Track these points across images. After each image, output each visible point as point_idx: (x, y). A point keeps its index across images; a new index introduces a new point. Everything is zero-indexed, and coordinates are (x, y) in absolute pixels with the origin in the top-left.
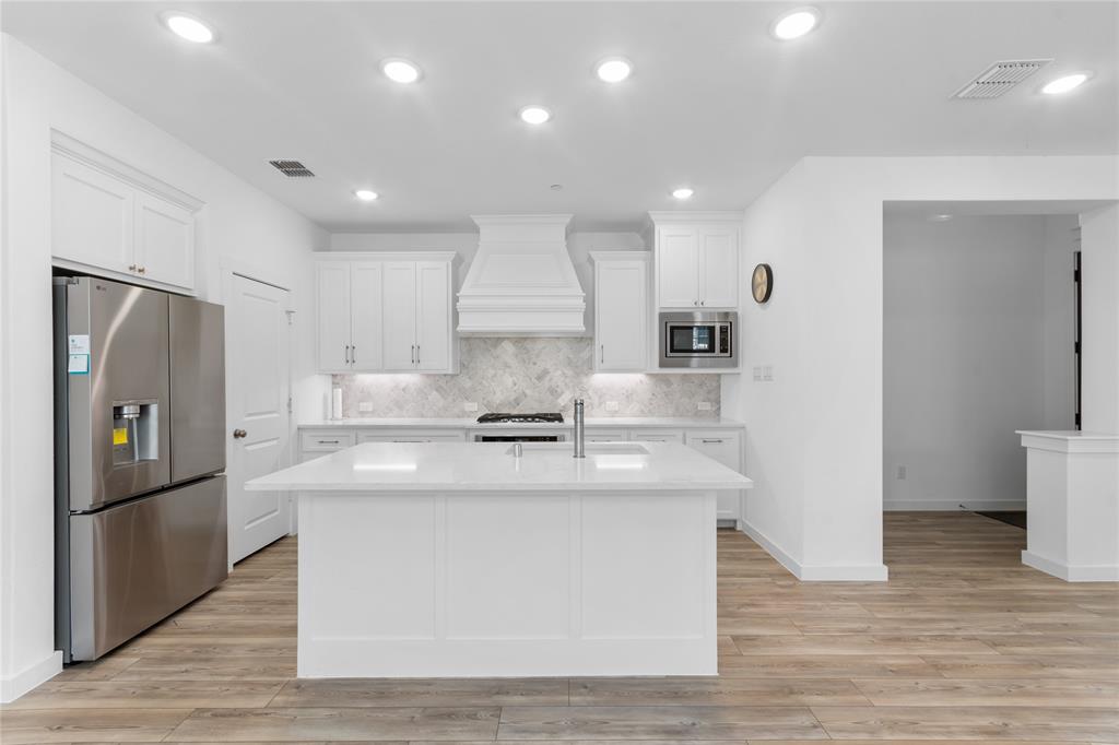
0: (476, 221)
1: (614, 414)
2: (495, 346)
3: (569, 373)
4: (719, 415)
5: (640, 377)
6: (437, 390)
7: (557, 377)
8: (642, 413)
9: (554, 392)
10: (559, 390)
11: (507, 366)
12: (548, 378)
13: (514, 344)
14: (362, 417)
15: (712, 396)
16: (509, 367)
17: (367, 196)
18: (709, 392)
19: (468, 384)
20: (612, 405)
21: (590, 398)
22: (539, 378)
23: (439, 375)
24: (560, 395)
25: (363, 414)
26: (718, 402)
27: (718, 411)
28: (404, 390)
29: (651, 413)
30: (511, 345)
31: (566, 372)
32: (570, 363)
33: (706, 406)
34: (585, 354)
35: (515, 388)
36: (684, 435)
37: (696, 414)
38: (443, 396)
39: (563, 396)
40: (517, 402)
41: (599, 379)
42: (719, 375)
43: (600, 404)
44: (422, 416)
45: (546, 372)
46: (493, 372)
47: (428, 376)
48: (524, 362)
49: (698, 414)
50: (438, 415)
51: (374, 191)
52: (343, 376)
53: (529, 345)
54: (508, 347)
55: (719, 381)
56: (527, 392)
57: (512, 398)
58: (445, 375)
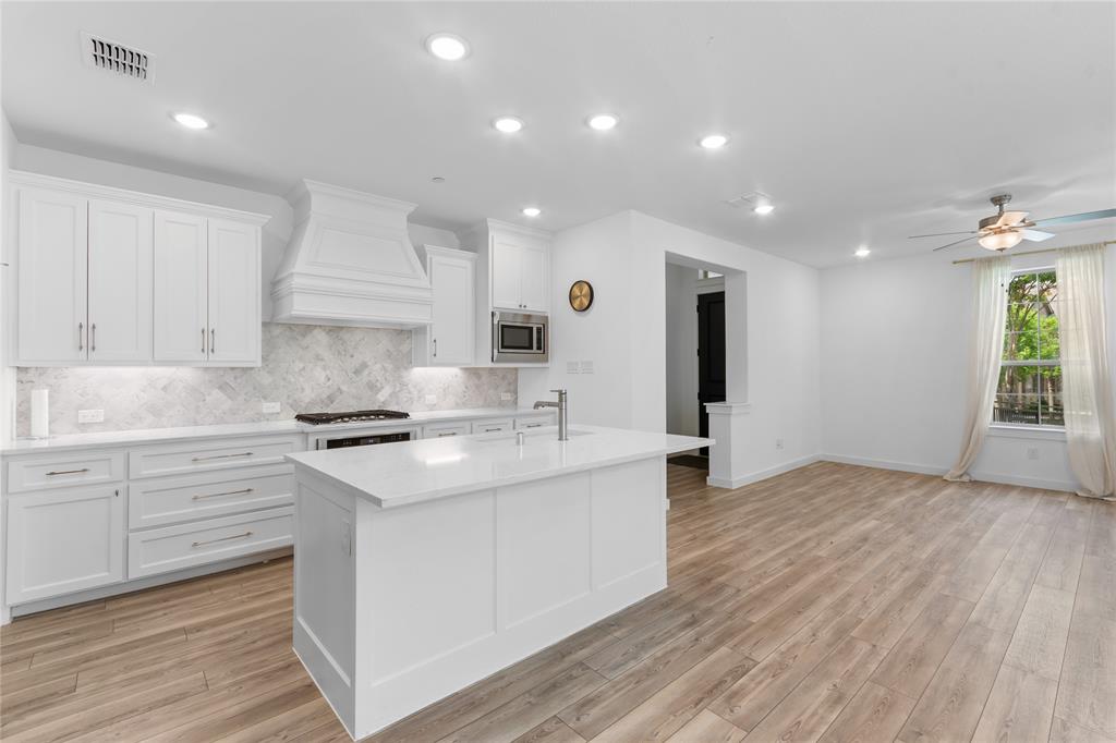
0: (309, 187)
1: (432, 407)
2: (304, 336)
3: (389, 366)
4: (516, 403)
5: (455, 371)
6: (220, 388)
7: (376, 371)
8: (457, 406)
9: (373, 387)
10: (379, 385)
11: (318, 358)
12: (366, 372)
13: (328, 333)
14: (82, 431)
15: (512, 388)
16: (322, 360)
17: (192, 122)
18: (510, 384)
19: (266, 380)
20: (431, 398)
21: (410, 393)
22: (357, 372)
23: (225, 369)
24: (379, 390)
25: (84, 427)
26: (516, 393)
27: (515, 402)
28: (165, 388)
29: (465, 405)
30: (323, 334)
31: (386, 365)
32: (389, 355)
33: (507, 397)
34: (405, 348)
35: (329, 383)
36: (514, 421)
37: (500, 404)
38: (230, 398)
39: (383, 391)
40: (331, 399)
41: (418, 373)
42: (516, 369)
43: (420, 397)
44: (196, 423)
45: (364, 365)
46: (301, 366)
47: (206, 369)
48: (339, 353)
49: (501, 404)
50: (220, 421)
51: (204, 118)
52: (41, 371)
53: (346, 336)
54: (321, 336)
55: (516, 374)
56: (344, 388)
57: (324, 396)
58: (233, 369)
